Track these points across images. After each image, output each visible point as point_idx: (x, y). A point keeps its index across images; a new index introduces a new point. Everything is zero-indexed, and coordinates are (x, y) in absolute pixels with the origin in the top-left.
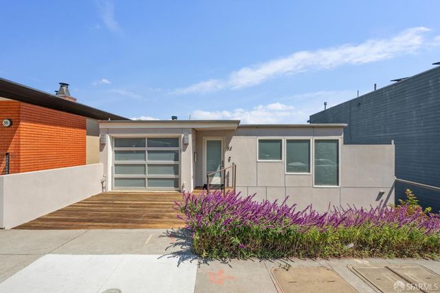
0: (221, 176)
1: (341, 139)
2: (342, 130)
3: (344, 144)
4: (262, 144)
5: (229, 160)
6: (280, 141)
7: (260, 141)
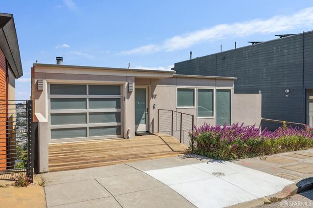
0: (146, 123)
1: (232, 88)
2: (233, 82)
3: (234, 93)
4: (180, 92)
5: (154, 107)
6: (193, 90)
7: (179, 90)
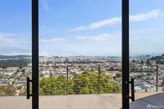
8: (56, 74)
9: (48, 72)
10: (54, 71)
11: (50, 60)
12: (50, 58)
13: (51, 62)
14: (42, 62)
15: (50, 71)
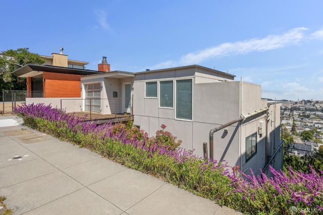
1: (193, 78)
7: (147, 83)
8: (303, 126)
9: (291, 122)
10: (300, 121)
11: (297, 105)
12: (296, 103)
13: (298, 109)
14: (284, 107)
15: (294, 121)
